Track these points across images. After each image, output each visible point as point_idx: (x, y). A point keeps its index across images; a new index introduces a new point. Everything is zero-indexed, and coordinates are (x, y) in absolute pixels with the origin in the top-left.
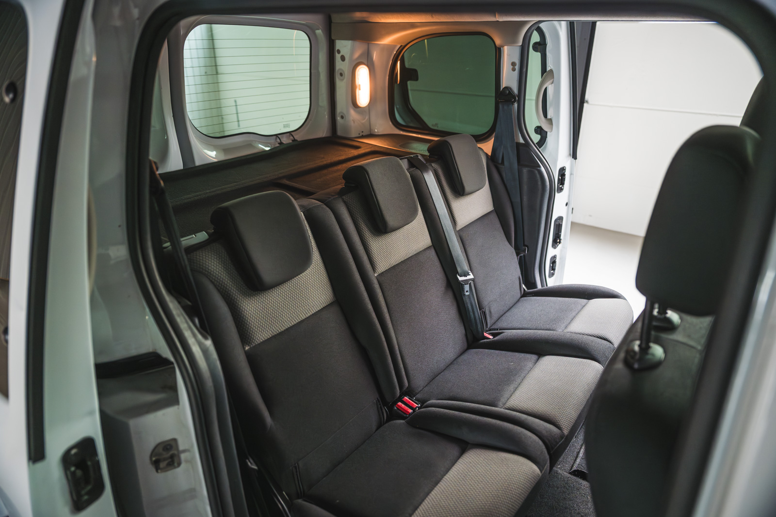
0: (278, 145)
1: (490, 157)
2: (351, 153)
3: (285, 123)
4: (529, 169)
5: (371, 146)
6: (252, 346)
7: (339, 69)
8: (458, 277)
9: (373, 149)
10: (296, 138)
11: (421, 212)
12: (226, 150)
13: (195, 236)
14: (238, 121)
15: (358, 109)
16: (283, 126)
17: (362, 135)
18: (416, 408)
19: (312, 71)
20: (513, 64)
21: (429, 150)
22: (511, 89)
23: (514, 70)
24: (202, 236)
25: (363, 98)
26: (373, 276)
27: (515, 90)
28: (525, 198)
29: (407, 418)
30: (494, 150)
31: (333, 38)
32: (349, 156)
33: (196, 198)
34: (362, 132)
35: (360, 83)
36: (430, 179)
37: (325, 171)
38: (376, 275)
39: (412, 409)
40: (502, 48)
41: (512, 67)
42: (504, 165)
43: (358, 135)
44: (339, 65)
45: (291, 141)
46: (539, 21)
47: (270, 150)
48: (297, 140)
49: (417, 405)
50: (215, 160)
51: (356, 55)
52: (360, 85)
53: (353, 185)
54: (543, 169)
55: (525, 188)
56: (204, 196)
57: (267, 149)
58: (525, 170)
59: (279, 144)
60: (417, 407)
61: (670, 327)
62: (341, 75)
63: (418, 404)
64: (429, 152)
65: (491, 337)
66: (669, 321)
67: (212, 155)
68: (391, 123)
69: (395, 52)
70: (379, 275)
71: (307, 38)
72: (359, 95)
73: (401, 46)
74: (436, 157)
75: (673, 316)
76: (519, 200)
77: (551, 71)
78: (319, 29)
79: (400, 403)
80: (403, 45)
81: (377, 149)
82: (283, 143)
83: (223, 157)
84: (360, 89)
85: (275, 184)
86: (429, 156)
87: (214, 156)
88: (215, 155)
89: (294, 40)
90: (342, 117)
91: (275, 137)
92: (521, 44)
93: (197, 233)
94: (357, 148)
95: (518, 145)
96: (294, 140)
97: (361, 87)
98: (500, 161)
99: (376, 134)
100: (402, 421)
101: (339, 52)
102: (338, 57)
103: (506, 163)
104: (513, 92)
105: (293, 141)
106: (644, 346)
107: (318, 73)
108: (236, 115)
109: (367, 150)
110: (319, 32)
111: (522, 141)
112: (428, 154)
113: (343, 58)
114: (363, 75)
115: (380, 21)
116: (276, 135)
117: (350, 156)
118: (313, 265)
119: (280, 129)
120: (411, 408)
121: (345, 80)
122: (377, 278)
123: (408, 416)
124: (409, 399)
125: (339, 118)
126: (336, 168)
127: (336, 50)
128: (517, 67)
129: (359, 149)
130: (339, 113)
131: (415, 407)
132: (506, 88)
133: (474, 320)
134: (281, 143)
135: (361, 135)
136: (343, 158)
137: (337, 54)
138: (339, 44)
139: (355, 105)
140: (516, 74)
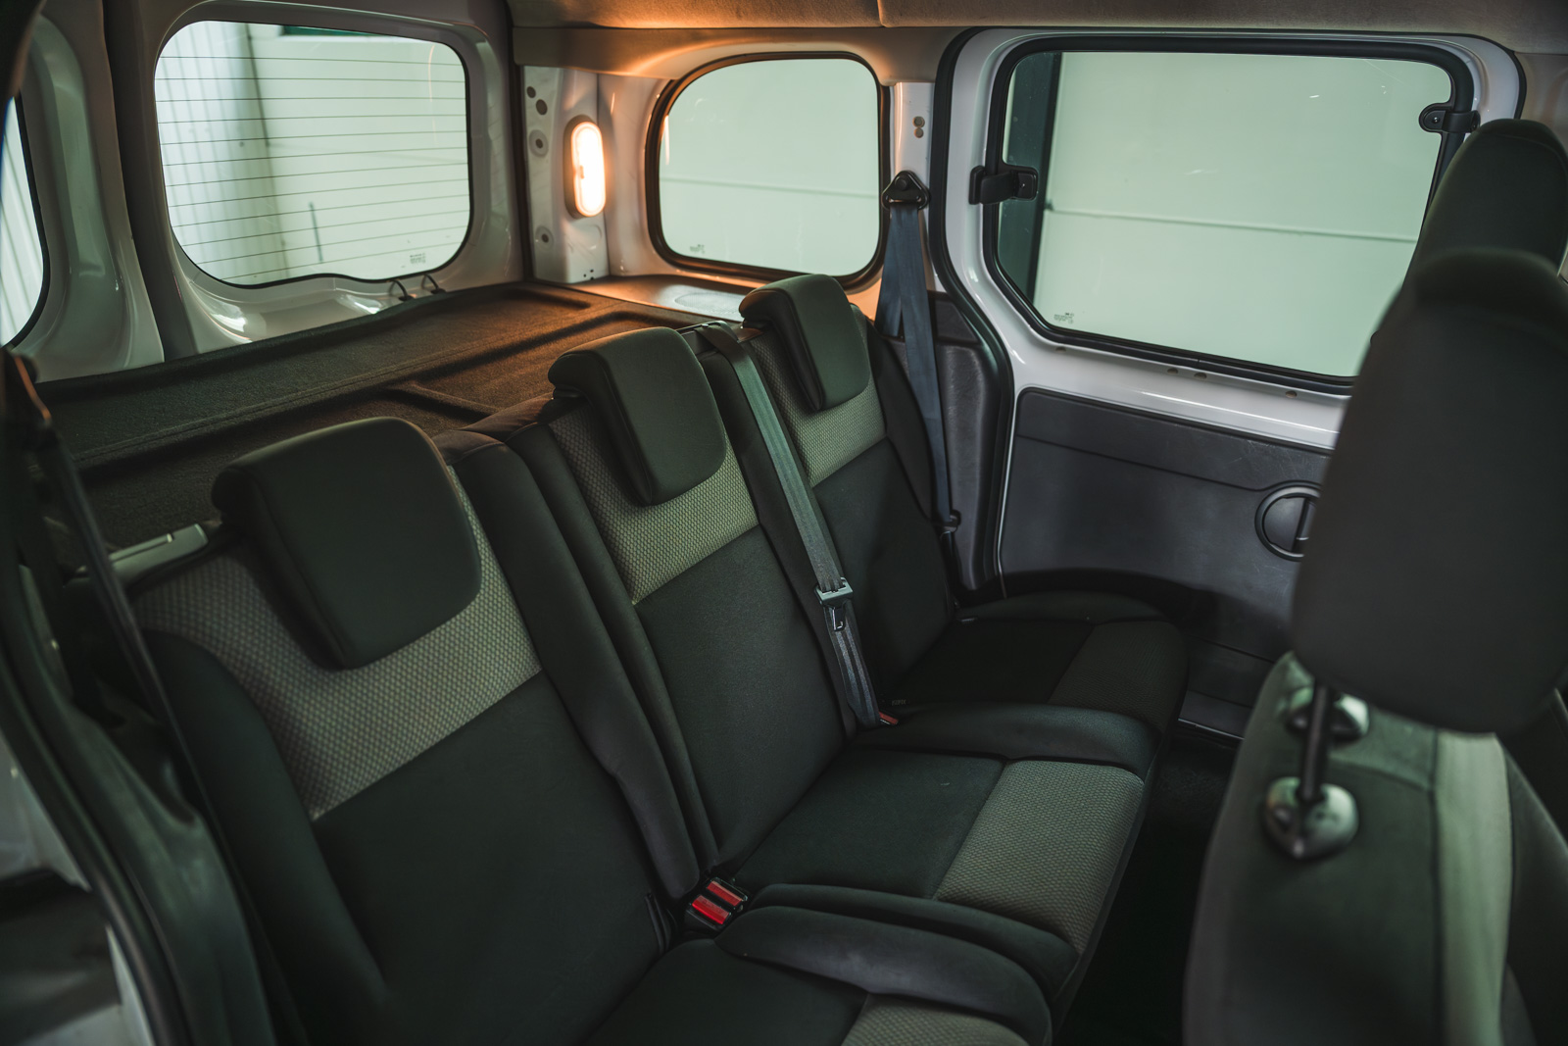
0: (400, 302)
1: (873, 324)
2: (568, 318)
3: (414, 253)
4: (958, 348)
5: (611, 302)
6: (330, 808)
7: (533, 133)
8: (820, 593)
9: (617, 308)
10: (440, 287)
11: (732, 451)
12: (269, 316)
13: (173, 537)
14: (319, 246)
15: (580, 222)
16: (409, 258)
17: (592, 279)
18: (738, 907)
19: (473, 136)
20: (918, 122)
21: (743, 310)
22: (914, 175)
23: (919, 134)
24: (191, 537)
25: (591, 195)
26: (628, 607)
27: (923, 175)
28: (951, 410)
29: (718, 932)
30: (882, 308)
31: (517, 61)
32: (564, 326)
33: (191, 434)
34: (592, 271)
35: (582, 163)
36: (748, 375)
37: (510, 361)
38: (634, 603)
39: (729, 911)
40: (891, 88)
41: (915, 128)
42: (904, 340)
43: (583, 279)
44: (534, 123)
45: (429, 294)
47: (379, 313)
48: (442, 291)
49: (740, 899)
50: (246, 340)
51: (571, 100)
52: (581, 168)
53: (574, 396)
54: (987, 347)
55: (951, 389)
56: (212, 428)
57: (373, 311)
58: (950, 352)
59: (401, 299)
60: (741, 903)
61: (1348, 732)
62: (539, 144)
63: (742, 897)
64: (742, 316)
65: (894, 722)
66: (1346, 719)
67: (234, 326)
68: (654, 252)
69: (658, 96)
70: (643, 602)
71: (458, 61)
72: (580, 189)
73: (671, 81)
74: (760, 326)
75: (1355, 708)
76: (936, 414)
78: (483, 41)
79: (701, 898)
80: (677, 78)
81: (624, 308)
82: (411, 298)
83: (264, 332)
84: (582, 177)
85: (387, 393)
86: (744, 324)
87: (242, 330)
88: (244, 327)
89: (429, 66)
90: (545, 239)
91: (389, 284)
92: (933, 77)
93: (178, 529)
94: (581, 306)
95: (933, 296)
96: (437, 291)
97: (586, 172)
98: (895, 333)
99: (623, 274)
100: (709, 942)
101: (532, 92)
102: (530, 103)
103: (909, 336)
104: (918, 181)
105: (433, 292)
106: (1308, 793)
107: (487, 142)
108: (312, 232)
109: (603, 312)
110: (484, 47)
111: (940, 288)
112: (742, 319)
113: (542, 107)
114: (587, 142)
115: (624, 26)
116: (394, 280)
117: (566, 324)
118: (482, 592)
119: (403, 267)
120: (726, 906)
121: (549, 157)
122: (636, 608)
123: (720, 927)
124: (722, 884)
125: (537, 241)
126: (532, 354)
127: (526, 88)
128: (926, 129)
129: (586, 310)
130: (539, 229)
131: (735, 904)
132: (904, 174)
133: (856, 686)
134: (406, 298)
135: (588, 278)
136: (550, 329)
137: (527, 98)
138: (533, 76)
139: (573, 212)
140: (924, 144)
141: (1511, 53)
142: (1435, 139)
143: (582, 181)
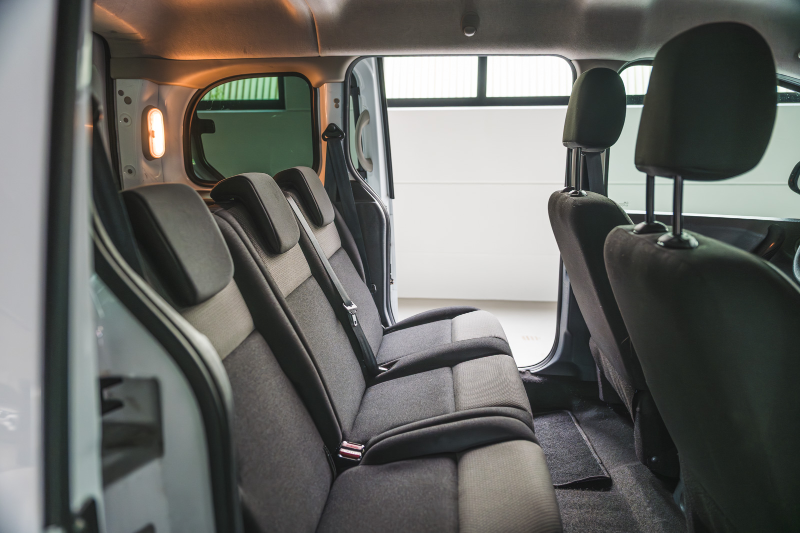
7: (123, 114)
8: (345, 306)
15: (152, 161)
20: (336, 101)
22: (336, 125)
23: (337, 107)
25: (158, 147)
27: (341, 127)
29: (359, 462)
31: (112, 76)
35: (153, 129)
39: (359, 452)
40: (318, 89)
41: (335, 104)
44: (122, 109)
46: (361, 56)
49: (361, 447)
51: (146, 97)
52: (153, 132)
54: (377, 203)
62: (125, 120)
65: (386, 369)
68: (188, 179)
69: (191, 97)
72: (152, 143)
73: (199, 89)
77: (366, 112)
79: (342, 450)
80: (202, 88)
84: (153, 137)
90: (130, 172)
92: (343, 80)
97: (155, 134)
100: (359, 467)
101: (121, 93)
102: (120, 100)
104: (338, 128)
111: (351, 178)
113: (128, 101)
114: (156, 120)
115: (177, 58)
120: (357, 451)
121: (132, 127)
123: (359, 460)
124: (349, 443)
125: (125, 175)
127: (118, 90)
128: (340, 104)
130: (126, 167)
131: (360, 449)
132: (331, 124)
137: (118, 95)
138: (121, 84)
139: (148, 156)
140: (339, 112)
141: (570, 61)
143: (154, 139)
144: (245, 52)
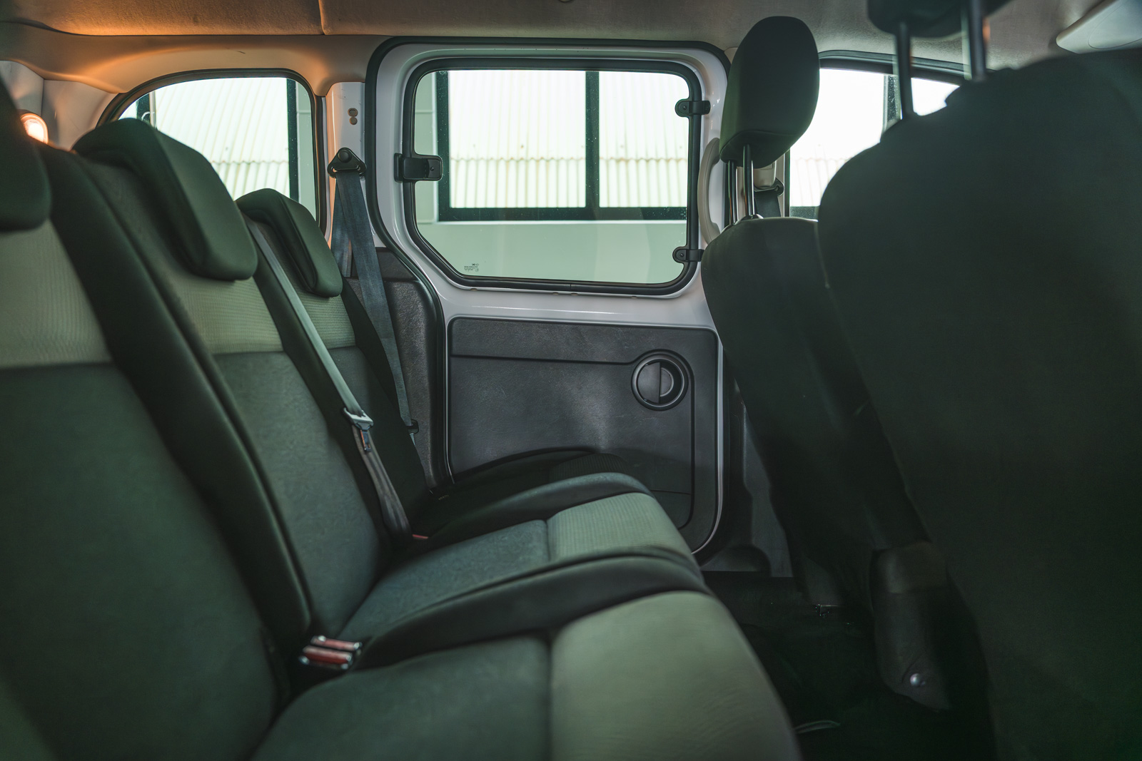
8: (348, 413)
20: (352, 112)
22: (350, 151)
23: (354, 122)
27: (359, 152)
29: (347, 669)
40: (323, 97)
41: (350, 117)
54: (422, 283)
69: (106, 107)
73: (119, 95)
104: (355, 156)
111: (379, 243)
123: (346, 665)
128: (359, 117)
132: (343, 149)
140: (358, 130)
142: (685, 121)
144: (196, 22)
